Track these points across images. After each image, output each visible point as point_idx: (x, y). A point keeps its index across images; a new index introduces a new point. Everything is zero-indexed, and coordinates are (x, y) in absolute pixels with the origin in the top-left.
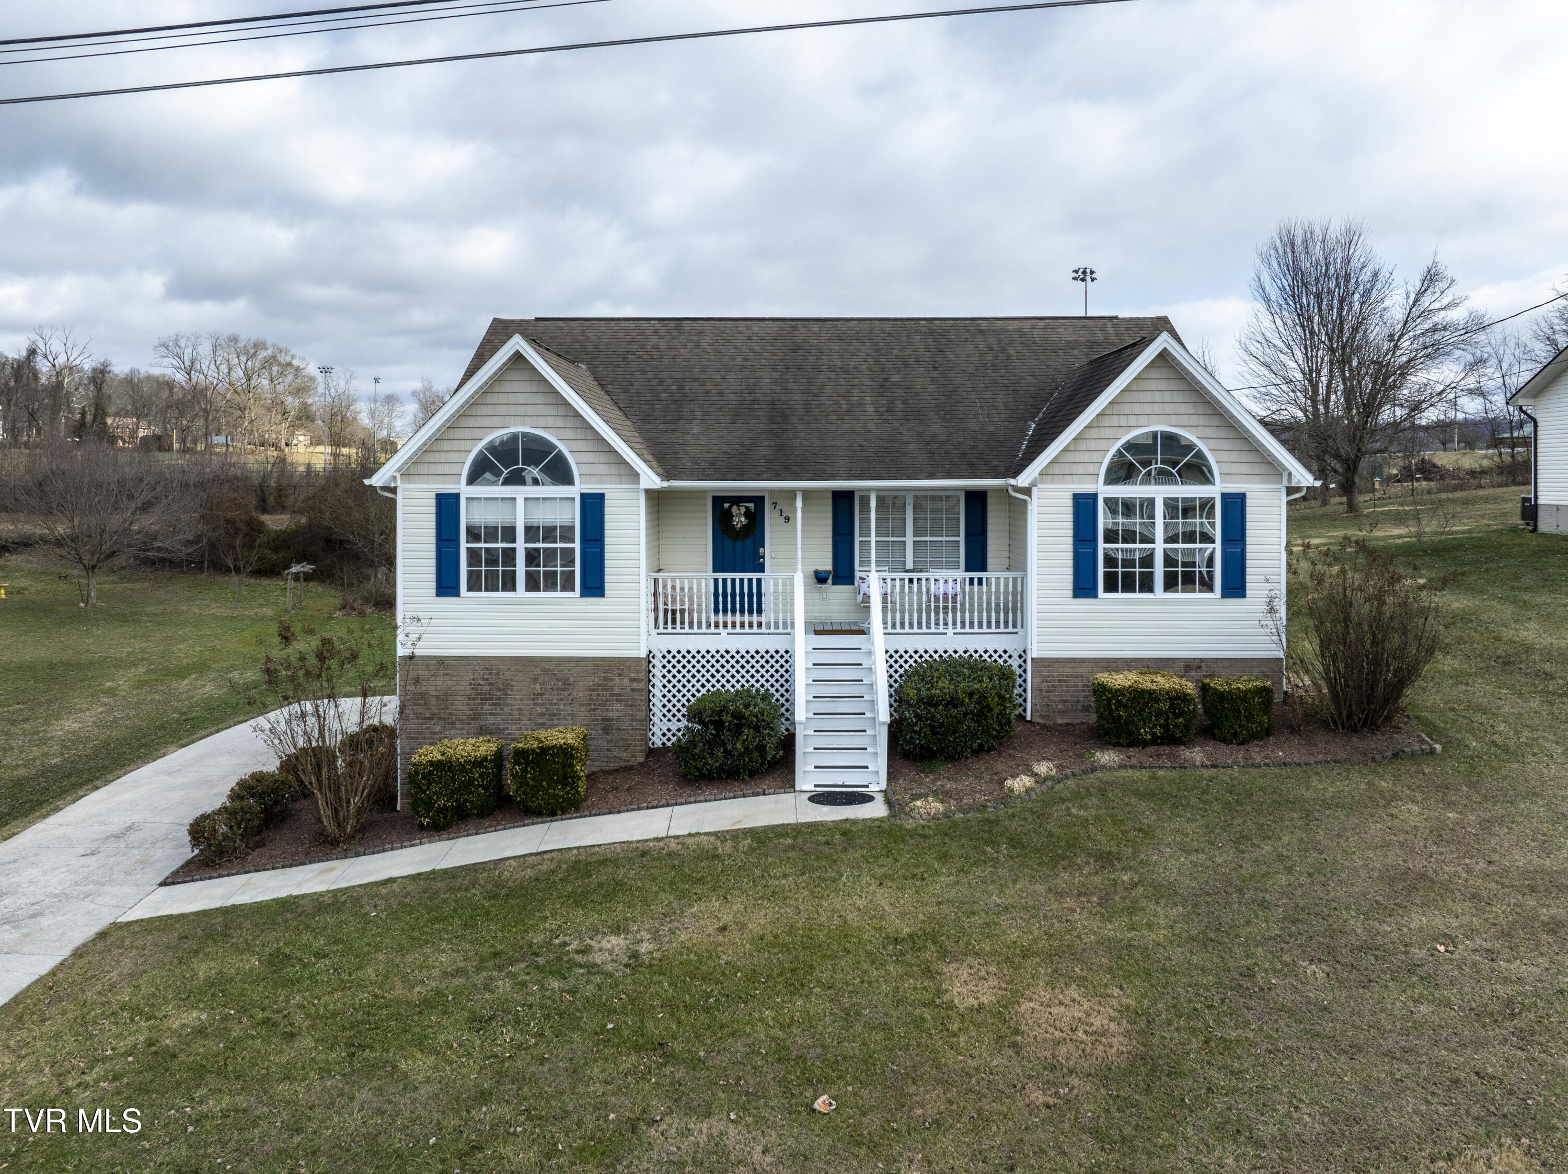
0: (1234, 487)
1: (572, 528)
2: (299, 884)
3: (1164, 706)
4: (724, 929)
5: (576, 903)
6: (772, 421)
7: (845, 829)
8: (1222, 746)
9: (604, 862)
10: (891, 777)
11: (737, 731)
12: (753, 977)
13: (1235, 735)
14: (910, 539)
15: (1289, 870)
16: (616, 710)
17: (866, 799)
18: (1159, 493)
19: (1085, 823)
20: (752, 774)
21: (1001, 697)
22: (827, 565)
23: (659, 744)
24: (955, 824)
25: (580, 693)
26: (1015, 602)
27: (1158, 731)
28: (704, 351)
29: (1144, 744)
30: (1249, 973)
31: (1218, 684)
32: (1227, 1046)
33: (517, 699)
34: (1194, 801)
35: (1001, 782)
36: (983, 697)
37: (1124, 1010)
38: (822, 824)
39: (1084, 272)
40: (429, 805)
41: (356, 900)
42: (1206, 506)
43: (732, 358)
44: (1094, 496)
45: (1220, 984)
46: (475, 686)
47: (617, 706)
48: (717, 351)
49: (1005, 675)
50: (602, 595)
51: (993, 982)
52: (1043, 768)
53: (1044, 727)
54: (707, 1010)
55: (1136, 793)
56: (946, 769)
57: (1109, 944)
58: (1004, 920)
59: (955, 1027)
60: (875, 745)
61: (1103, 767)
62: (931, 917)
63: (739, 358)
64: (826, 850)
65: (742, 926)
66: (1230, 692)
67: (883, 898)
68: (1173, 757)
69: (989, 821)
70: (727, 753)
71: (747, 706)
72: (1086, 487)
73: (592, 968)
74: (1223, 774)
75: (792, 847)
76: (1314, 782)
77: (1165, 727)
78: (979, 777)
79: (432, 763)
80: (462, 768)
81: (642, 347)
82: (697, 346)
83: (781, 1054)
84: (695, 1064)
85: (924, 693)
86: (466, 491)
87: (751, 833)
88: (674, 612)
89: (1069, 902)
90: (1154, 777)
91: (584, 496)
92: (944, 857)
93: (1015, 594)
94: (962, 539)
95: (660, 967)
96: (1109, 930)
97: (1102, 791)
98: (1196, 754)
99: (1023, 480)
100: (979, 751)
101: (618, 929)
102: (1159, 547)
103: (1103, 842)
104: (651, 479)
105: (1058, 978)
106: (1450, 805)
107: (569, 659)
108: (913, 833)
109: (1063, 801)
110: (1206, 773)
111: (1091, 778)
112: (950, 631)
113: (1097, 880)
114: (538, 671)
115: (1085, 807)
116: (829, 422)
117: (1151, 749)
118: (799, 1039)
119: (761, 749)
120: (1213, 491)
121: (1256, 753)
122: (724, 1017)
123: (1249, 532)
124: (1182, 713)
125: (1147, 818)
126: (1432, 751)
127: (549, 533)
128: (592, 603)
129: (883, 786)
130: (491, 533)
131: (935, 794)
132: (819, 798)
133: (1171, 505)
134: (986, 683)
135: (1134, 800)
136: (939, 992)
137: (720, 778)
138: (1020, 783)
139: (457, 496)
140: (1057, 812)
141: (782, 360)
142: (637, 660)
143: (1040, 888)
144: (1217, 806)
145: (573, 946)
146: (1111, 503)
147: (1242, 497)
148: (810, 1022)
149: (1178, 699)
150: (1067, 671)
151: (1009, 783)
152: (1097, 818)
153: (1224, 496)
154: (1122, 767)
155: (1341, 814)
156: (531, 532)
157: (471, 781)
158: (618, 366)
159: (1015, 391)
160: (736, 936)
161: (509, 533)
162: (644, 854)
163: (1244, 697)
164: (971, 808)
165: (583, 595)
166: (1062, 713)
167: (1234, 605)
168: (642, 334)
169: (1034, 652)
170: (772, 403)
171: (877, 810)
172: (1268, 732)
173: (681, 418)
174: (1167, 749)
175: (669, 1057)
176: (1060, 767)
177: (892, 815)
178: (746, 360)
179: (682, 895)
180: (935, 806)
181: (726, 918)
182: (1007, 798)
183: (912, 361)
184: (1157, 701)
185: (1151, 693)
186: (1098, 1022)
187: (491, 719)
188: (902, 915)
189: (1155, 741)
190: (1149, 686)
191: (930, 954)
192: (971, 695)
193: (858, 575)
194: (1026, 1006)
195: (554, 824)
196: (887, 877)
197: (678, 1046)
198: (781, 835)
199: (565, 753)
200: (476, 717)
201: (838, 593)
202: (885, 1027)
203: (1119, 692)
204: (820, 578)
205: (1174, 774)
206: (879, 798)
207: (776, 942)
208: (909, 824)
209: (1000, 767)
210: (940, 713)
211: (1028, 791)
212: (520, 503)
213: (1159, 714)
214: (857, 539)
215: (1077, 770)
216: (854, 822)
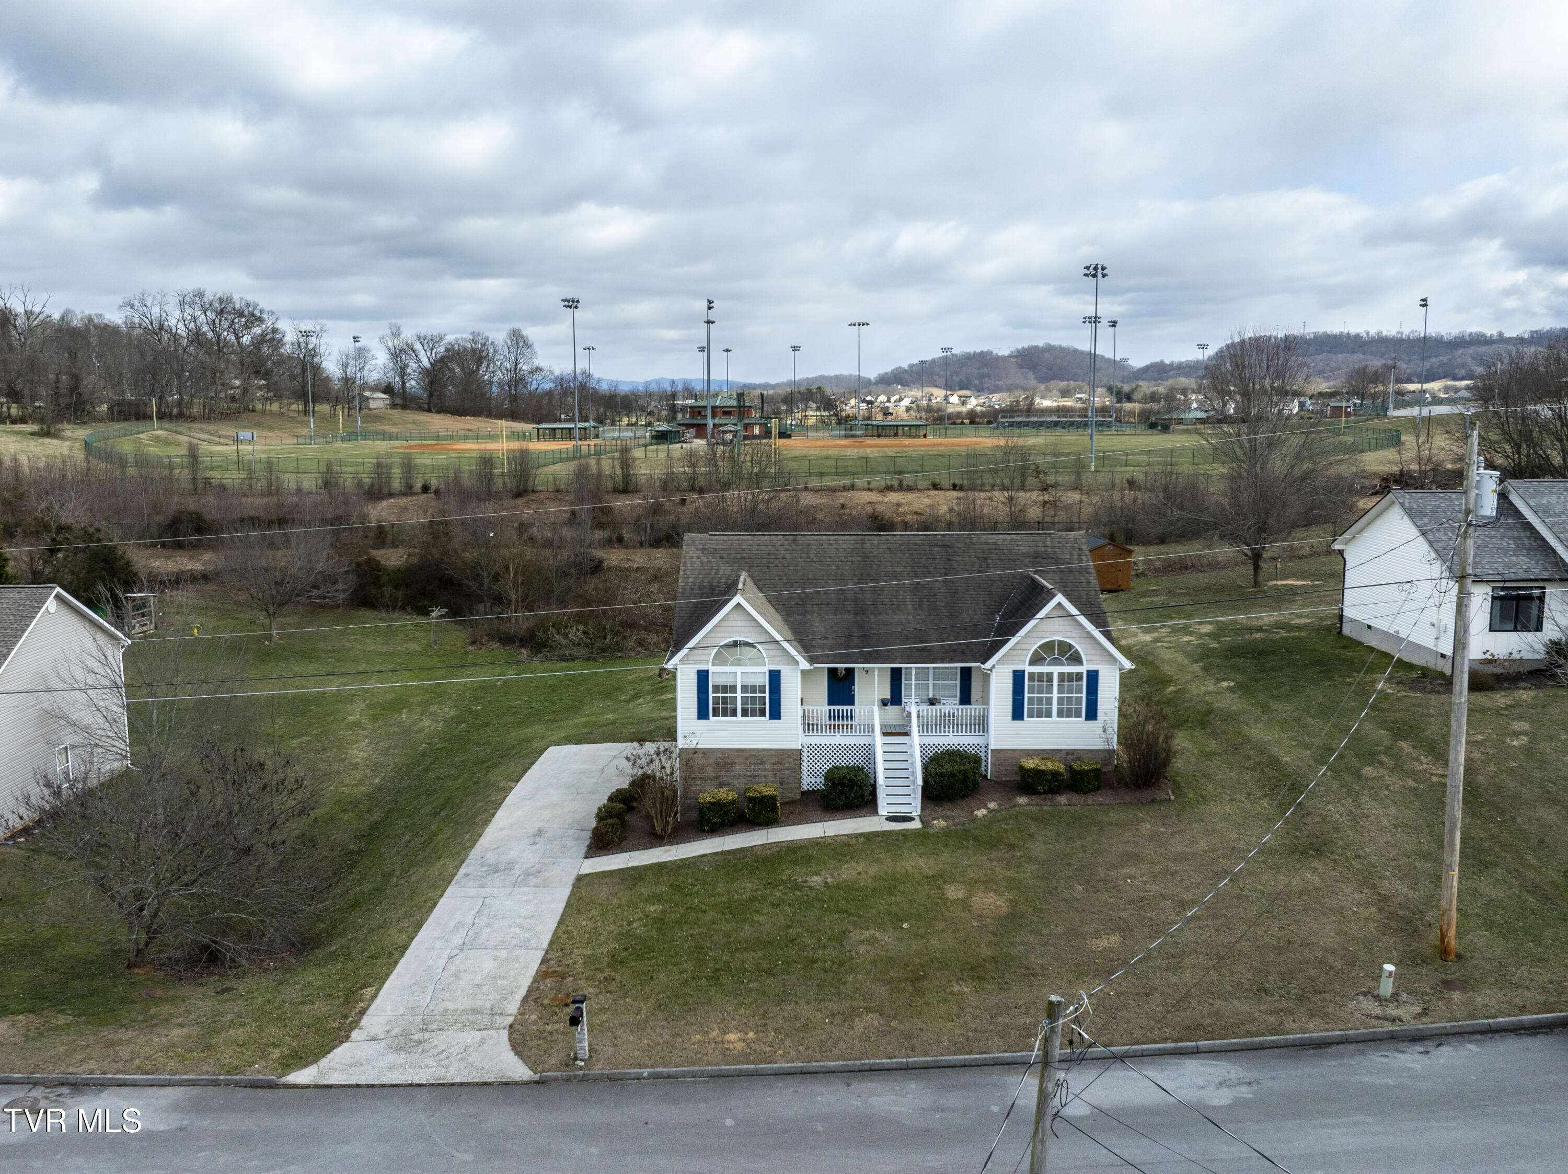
0: (1093, 667)
1: (764, 686)
2: (658, 857)
3: (1049, 777)
4: (859, 873)
5: (795, 864)
6: (856, 614)
7: (904, 834)
8: (1076, 795)
9: (801, 847)
10: (923, 809)
11: (852, 788)
12: (874, 890)
13: (1082, 790)
14: (931, 682)
15: (1085, 852)
16: (786, 774)
17: (911, 819)
18: (1056, 670)
19: (1006, 831)
20: (857, 807)
21: (974, 772)
22: (888, 695)
23: (806, 789)
24: (951, 831)
25: (769, 766)
26: (983, 720)
27: (1046, 788)
28: (813, 560)
29: (1040, 794)
30: (1056, 888)
31: (1076, 766)
32: (1041, 910)
33: (738, 768)
34: (1055, 821)
35: (972, 812)
36: (966, 772)
37: (1008, 900)
38: (893, 831)
39: (1096, 268)
40: (709, 821)
41: (695, 864)
42: (1079, 676)
43: (829, 566)
44: (1023, 672)
45: (1044, 892)
46: (717, 762)
47: (787, 772)
48: (820, 561)
49: (977, 760)
50: (780, 719)
51: (963, 891)
52: (992, 805)
53: (996, 782)
54: (859, 901)
55: (1032, 818)
56: (948, 805)
57: (1006, 878)
58: (969, 870)
59: (949, 905)
60: (914, 793)
61: (1020, 805)
62: (941, 869)
63: (833, 567)
64: (897, 843)
65: (866, 873)
66: (1080, 771)
67: (921, 862)
68: (1052, 800)
69: (966, 830)
70: (846, 797)
71: (855, 776)
72: (1019, 667)
73: (810, 888)
74: (1072, 809)
75: (882, 841)
76: (1111, 815)
77: (1050, 786)
78: (962, 809)
79: (710, 803)
80: (725, 804)
81: (777, 557)
82: (808, 557)
83: (889, 913)
84: (859, 916)
85: (938, 770)
86: (712, 669)
87: (862, 835)
88: (813, 725)
89: (994, 863)
90: (1041, 810)
91: (770, 671)
92: (946, 846)
93: (983, 716)
94: (958, 682)
95: (838, 887)
96: (1008, 873)
97: (1016, 817)
98: (1062, 799)
99: (988, 665)
100: (963, 797)
101: (816, 874)
102: (1055, 695)
103: (1013, 840)
104: (804, 665)
105: (987, 890)
106: (1164, 825)
107: (763, 750)
108: (933, 835)
109: (999, 821)
110: (1065, 808)
111: (1013, 811)
112: (951, 734)
113: (1007, 855)
114: (748, 755)
115: (1008, 824)
116: (887, 615)
117: (1043, 796)
118: (894, 909)
119: (862, 796)
120: (1083, 669)
121: (1090, 799)
122: (867, 903)
123: (1099, 689)
124: (1057, 780)
125: (1033, 829)
126: (1170, 799)
127: (753, 689)
128: (775, 723)
129: (919, 813)
130: (725, 689)
131: (943, 817)
132: (892, 819)
133: (1061, 675)
134: (967, 767)
135: (1029, 821)
136: (943, 894)
137: (843, 809)
138: (981, 813)
139: (707, 671)
140: (995, 827)
141: (858, 568)
142: (797, 750)
143: (984, 858)
144: (1064, 824)
145: (800, 880)
146: (1032, 675)
147: (1097, 672)
148: (897, 904)
149: (1055, 774)
150: (1008, 755)
151: (976, 812)
152: (1012, 830)
153: (1088, 671)
154: (1028, 805)
155: (1115, 829)
156: (745, 688)
157: (729, 811)
158: (765, 573)
159: (990, 593)
160: (864, 876)
161: (733, 689)
162: (818, 844)
163: (1086, 773)
164: (958, 824)
165: (770, 719)
166: (1005, 775)
167: (1091, 724)
168: (774, 547)
169: (992, 747)
170: (855, 600)
171: (916, 825)
172: (1098, 788)
173: (806, 612)
174: (1050, 796)
175: (850, 914)
176: (1000, 805)
177: (924, 827)
178: (838, 568)
179: (840, 861)
180: (943, 823)
181: (859, 869)
182: (974, 819)
183: (932, 569)
184: (1046, 775)
185: (1043, 771)
186: (998, 903)
187: (725, 778)
188: (929, 868)
189: (1045, 792)
190: (1043, 768)
191: (940, 882)
192: (960, 772)
193: (904, 701)
194: (974, 898)
195: (770, 830)
196: (923, 853)
197: (853, 911)
198: (875, 836)
199: (773, 798)
200: (718, 777)
201: (893, 709)
202: (924, 905)
203: (1030, 770)
204: (884, 703)
205: (1051, 809)
206: (917, 819)
207: (881, 878)
208: (931, 831)
209: (973, 804)
210: (945, 780)
211: (984, 816)
212: (739, 675)
213: (1047, 780)
214: (903, 682)
215: (1007, 806)
216: (907, 830)
